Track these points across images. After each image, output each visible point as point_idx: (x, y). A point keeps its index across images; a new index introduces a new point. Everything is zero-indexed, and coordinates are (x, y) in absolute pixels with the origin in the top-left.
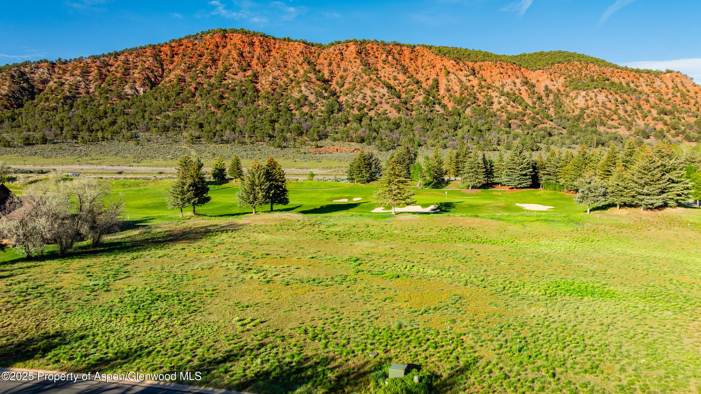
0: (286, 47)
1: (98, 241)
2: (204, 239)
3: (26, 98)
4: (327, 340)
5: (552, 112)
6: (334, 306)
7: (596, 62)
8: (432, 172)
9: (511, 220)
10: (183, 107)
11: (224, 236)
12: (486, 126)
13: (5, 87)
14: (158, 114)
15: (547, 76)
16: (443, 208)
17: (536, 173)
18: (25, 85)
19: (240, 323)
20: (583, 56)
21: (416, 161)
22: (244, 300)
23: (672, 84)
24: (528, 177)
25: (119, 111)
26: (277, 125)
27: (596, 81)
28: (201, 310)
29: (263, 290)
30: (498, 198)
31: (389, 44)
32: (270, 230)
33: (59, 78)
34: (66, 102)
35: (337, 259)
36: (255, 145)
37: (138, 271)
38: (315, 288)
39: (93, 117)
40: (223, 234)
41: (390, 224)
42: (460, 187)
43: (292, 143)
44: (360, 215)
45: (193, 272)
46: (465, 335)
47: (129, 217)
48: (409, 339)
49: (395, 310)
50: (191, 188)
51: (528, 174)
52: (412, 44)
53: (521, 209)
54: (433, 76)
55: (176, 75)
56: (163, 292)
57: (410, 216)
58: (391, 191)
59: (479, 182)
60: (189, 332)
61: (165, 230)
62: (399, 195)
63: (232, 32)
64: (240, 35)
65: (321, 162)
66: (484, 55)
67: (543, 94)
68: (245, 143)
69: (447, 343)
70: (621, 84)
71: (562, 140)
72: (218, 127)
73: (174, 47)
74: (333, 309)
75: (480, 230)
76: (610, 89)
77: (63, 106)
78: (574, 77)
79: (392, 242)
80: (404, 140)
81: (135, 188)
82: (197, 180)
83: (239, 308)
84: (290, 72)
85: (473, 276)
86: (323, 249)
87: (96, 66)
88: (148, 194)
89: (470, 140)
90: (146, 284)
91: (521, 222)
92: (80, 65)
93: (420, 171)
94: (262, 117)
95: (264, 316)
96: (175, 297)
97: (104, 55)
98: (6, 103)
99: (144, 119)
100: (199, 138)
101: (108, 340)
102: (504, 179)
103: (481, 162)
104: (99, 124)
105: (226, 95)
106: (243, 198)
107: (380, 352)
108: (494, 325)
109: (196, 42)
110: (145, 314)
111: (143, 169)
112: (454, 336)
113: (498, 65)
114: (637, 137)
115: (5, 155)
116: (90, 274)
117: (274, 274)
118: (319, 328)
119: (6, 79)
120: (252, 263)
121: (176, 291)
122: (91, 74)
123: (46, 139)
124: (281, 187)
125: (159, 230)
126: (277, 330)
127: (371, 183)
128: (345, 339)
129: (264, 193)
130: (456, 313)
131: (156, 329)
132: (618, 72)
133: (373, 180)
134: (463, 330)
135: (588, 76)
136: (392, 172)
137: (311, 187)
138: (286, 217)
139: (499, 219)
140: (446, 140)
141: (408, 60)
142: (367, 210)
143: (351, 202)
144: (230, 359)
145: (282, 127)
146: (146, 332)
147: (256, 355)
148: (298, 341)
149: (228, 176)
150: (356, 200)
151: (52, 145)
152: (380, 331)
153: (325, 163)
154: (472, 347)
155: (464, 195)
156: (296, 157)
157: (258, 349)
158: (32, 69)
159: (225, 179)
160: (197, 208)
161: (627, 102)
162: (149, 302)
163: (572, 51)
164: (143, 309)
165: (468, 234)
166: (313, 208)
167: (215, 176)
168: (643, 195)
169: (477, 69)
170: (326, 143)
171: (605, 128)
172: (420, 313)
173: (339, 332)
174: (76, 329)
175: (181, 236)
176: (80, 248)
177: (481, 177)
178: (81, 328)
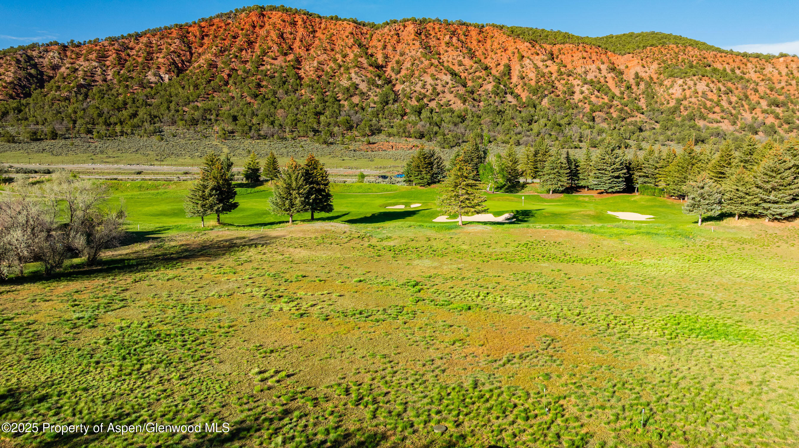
0: (333, 27)
1: (94, 258)
2: (227, 256)
3: (34, 86)
4: (376, 406)
5: (642, 104)
6: (386, 352)
7: (695, 44)
8: (505, 173)
9: (605, 233)
10: (214, 97)
11: (252, 252)
12: (566, 120)
13: (9, 73)
14: (185, 105)
15: (637, 61)
16: (520, 218)
17: (631, 175)
18: (33, 71)
19: (260, 377)
20: (680, 38)
21: (487, 160)
22: (268, 341)
23: (786, 70)
24: (621, 180)
25: (140, 101)
26: (322, 118)
27: (696, 67)
28: (210, 356)
29: (295, 327)
30: (586, 204)
31: (454, 24)
32: (310, 245)
33: (72, 64)
34: (80, 91)
35: (391, 283)
36: (297, 141)
37: (139, 298)
38: (362, 324)
39: (111, 108)
40: (251, 249)
41: (457, 236)
42: (539, 191)
43: (340, 138)
44: (420, 226)
45: (208, 300)
46: (565, 398)
47: (138, 227)
48: (488, 405)
49: (468, 359)
50: (214, 191)
51: (622, 175)
52: (480, 23)
53: (614, 219)
54: (505, 61)
55: (206, 60)
56: (164, 329)
57: (481, 227)
58: (458, 196)
59: (562, 186)
60: (189, 390)
61: (180, 243)
62: (468, 202)
63: (271, 10)
64: (280, 13)
65: (373, 161)
66: (564, 37)
67: (632, 82)
68: (285, 139)
69: (542, 411)
70: (725, 70)
71: (655, 136)
72: (255, 120)
73: (204, 27)
74: (385, 356)
75: (568, 245)
76: (712, 76)
77: (76, 96)
78: (670, 63)
79: (460, 260)
80: (470, 135)
81: (153, 192)
82: (221, 182)
83: (261, 353)
84: (339, 56)
85: (565, 308)
86: (373, 269)
87: (114, 49)
88: (167, 198)
89: (547, 136)
90: (145, 317)
91: (617, 235)
92: (95, 48)
93: (492, 172)
94: (306, 109)
95: (292, 367)
96: (179, 337)
97: (123, 37)
98: (11, 92)
99: (169, 111)
100: (233, 132)
101: (77, 403)
102: (592, 181)
103: (565, 161)
104: (117, 117)
105: (264, 83)
106: (277, 204)
107: (450, 425)
108: (604, 384)
109: (230, 21)
110: (135, 362)
111: (166, 168)
112: (550, 400)
113: (581, 48)
114: (743, 132)
115: (9, 152)
116: (77, 303)
117: (309, 304)
118: (365, 386)
119: (10, 64)
120: (284, 288)
121: (182, 327)
122: (108, 59)
123: (56, 134)
124: (324, 191)
125: (173, 244)
126: (309, 388)
127: (432, 185)
128: (401, 404)
129: (303, 199)
130: (549, 363)
131: (147, 385)
132: (721, 57)
133: (435, 183)
134: (564, 391)
135: (686, 61)
136: (459, 174)
137: (361, 190)
138: (330, 228)
139: (591, 232)
140: (519, 136)
141: (475, 43)
142: (427, 219)
143: (408, 209)
144: (241, 435)
145: (328, 120)
146: (132, 390)
147: (276, 429)
148: (336, 407)
149: (263, 178)
150: (415, 206)
151: (63, 141)
152: (449, 391)
153: (378, 162)
154: (577, 419)
155: (543, 200)
156: (344, 155)
157: (281, 419)
158: (40, 53)
159: (259, 180)
160: (222, 216)
161: (732, 92)
162: (144, 343)
163: (667, 32)
164: (135, 355)
165: (553, 250)
166: (362, 216)
167: (247, 177)
168: (769, 202)
169: (556, 53)
170: (380, 138)
171: (705, 123)
172: (501, 362)
173: (393, 393)
174: (37, 384)
175: (199, 252)
176: (72, 266)
177: (565, 179)
178: (45, 384)
